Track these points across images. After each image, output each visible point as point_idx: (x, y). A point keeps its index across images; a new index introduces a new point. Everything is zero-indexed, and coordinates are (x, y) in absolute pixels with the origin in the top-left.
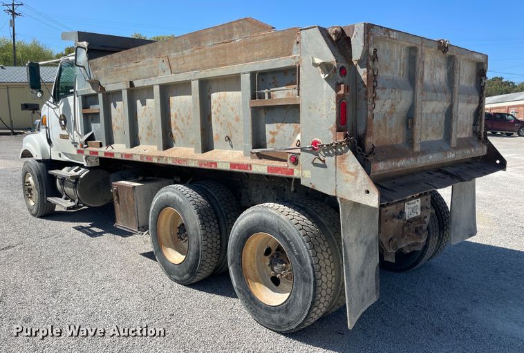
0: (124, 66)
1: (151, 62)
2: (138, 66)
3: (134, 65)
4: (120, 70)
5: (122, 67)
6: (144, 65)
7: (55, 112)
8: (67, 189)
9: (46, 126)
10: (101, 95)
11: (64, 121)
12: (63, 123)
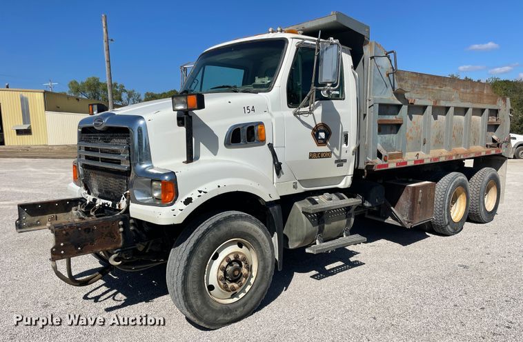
0: (430, 87)
1: (449, 91)
2: (441, 90)
3: (438, 88)
4: (426, 89)
5: (428, 87)
6: (445, 91)
7: (299, 119)
8: (333, 223)
9: (267, 143)
10: (407, 106)
11: (325, 133)
12: (322, 135)
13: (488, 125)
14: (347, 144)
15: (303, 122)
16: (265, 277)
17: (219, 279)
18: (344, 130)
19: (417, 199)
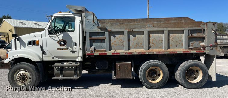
3: (132, 24)
6: (139, 24)
7: (52, 38)
8: (67, 72)
9: (40, 45)
10: (108, 33)
11: (64, 43)
12: (63, 43)
13: (188, 38)
14: (76, 46)
15: (54, 39)
16: (33, 81)
17: (18, 79)
18: (74, 41)
19: (117, 69)
